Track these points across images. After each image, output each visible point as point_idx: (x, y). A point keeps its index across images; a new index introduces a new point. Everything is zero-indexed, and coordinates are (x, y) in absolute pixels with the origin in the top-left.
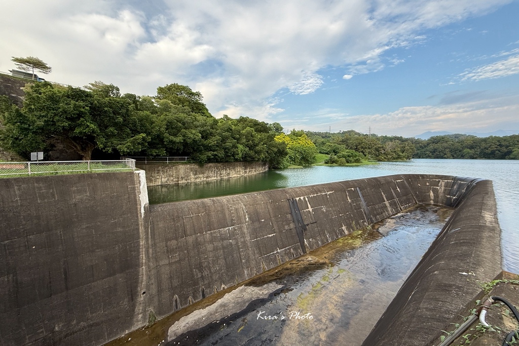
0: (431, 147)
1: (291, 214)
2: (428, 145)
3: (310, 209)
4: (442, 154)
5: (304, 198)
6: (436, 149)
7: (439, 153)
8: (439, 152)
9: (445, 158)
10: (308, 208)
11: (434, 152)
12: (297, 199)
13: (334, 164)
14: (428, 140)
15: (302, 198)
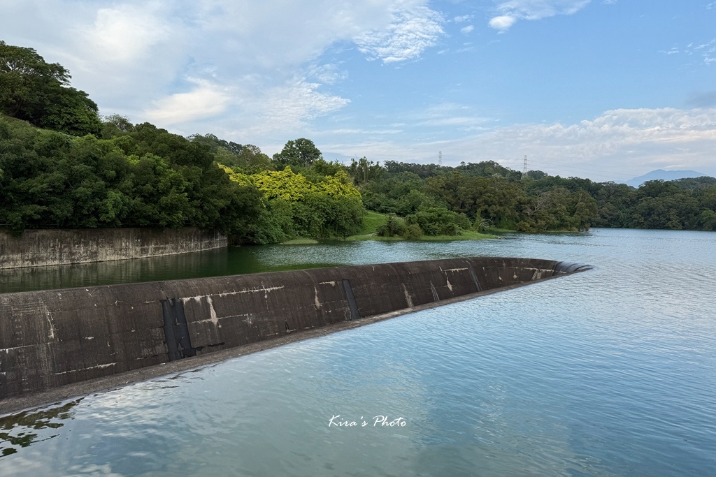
0: (644, 204)
1: (164, 327)
2: (638, 198)
3: (214, 319)
4: (663, 220)
5: (204, 300)
6: (652, 209)
7: (657, 218)
8: (658, 215)
9: (668, 228)
10: (209, 317)
11: (649, 214)
12: (186, 300)
13: (396, 237)
14: (641, 188)
15: (198, 298)
